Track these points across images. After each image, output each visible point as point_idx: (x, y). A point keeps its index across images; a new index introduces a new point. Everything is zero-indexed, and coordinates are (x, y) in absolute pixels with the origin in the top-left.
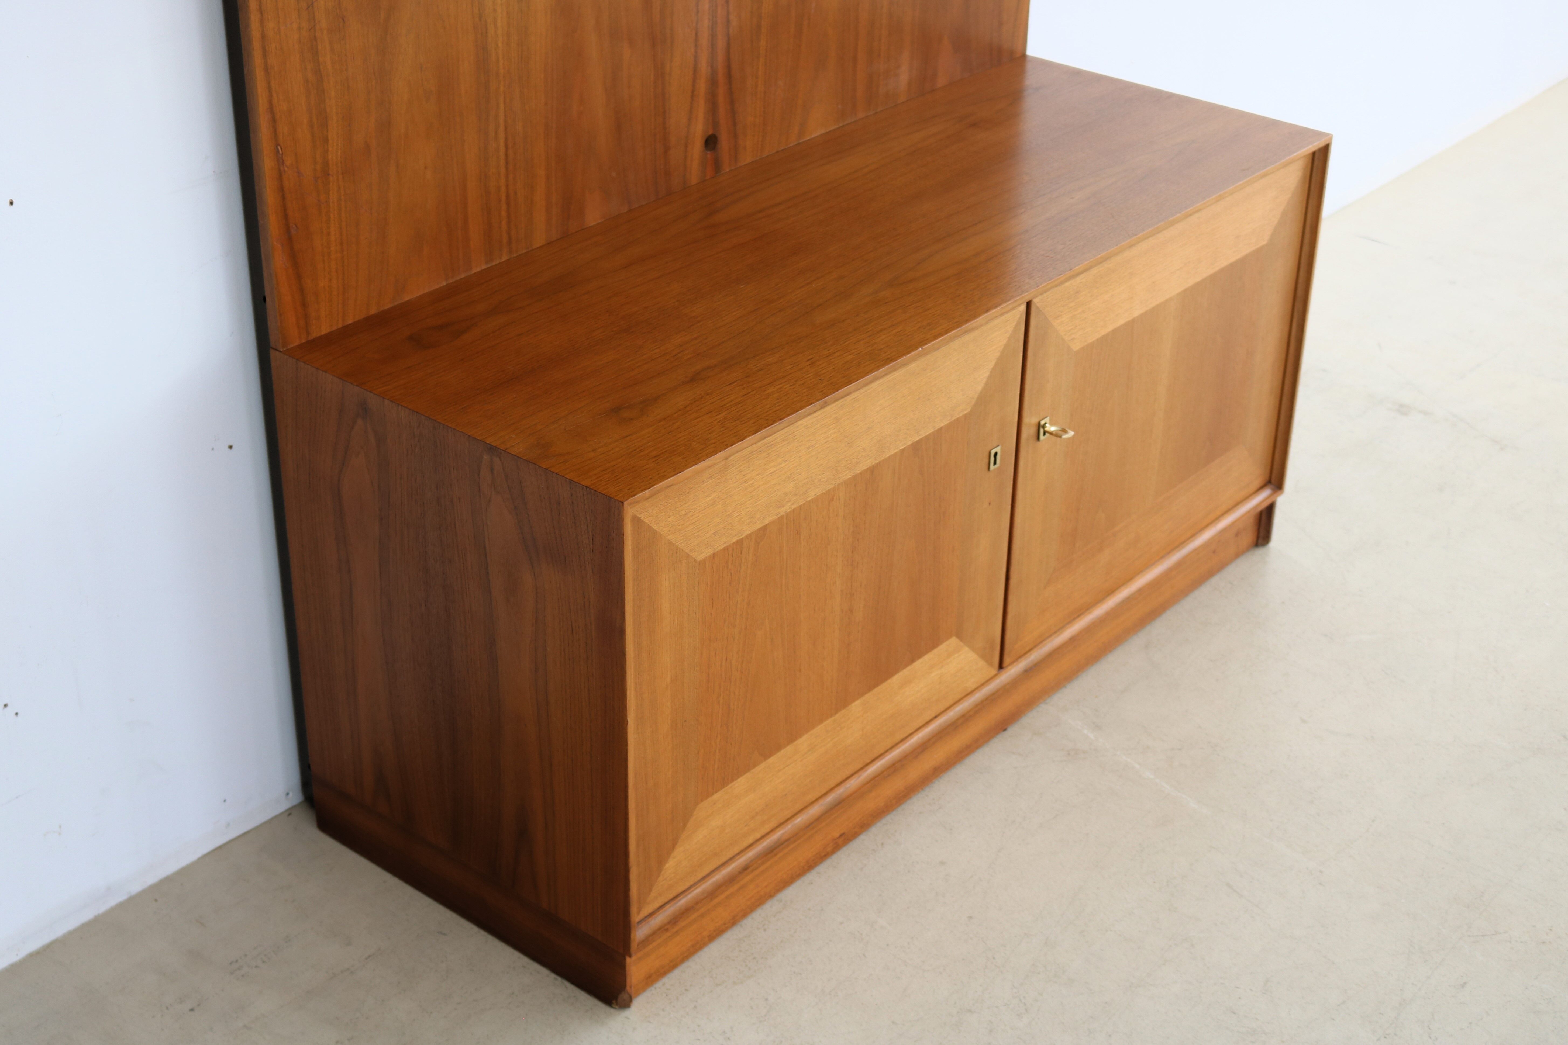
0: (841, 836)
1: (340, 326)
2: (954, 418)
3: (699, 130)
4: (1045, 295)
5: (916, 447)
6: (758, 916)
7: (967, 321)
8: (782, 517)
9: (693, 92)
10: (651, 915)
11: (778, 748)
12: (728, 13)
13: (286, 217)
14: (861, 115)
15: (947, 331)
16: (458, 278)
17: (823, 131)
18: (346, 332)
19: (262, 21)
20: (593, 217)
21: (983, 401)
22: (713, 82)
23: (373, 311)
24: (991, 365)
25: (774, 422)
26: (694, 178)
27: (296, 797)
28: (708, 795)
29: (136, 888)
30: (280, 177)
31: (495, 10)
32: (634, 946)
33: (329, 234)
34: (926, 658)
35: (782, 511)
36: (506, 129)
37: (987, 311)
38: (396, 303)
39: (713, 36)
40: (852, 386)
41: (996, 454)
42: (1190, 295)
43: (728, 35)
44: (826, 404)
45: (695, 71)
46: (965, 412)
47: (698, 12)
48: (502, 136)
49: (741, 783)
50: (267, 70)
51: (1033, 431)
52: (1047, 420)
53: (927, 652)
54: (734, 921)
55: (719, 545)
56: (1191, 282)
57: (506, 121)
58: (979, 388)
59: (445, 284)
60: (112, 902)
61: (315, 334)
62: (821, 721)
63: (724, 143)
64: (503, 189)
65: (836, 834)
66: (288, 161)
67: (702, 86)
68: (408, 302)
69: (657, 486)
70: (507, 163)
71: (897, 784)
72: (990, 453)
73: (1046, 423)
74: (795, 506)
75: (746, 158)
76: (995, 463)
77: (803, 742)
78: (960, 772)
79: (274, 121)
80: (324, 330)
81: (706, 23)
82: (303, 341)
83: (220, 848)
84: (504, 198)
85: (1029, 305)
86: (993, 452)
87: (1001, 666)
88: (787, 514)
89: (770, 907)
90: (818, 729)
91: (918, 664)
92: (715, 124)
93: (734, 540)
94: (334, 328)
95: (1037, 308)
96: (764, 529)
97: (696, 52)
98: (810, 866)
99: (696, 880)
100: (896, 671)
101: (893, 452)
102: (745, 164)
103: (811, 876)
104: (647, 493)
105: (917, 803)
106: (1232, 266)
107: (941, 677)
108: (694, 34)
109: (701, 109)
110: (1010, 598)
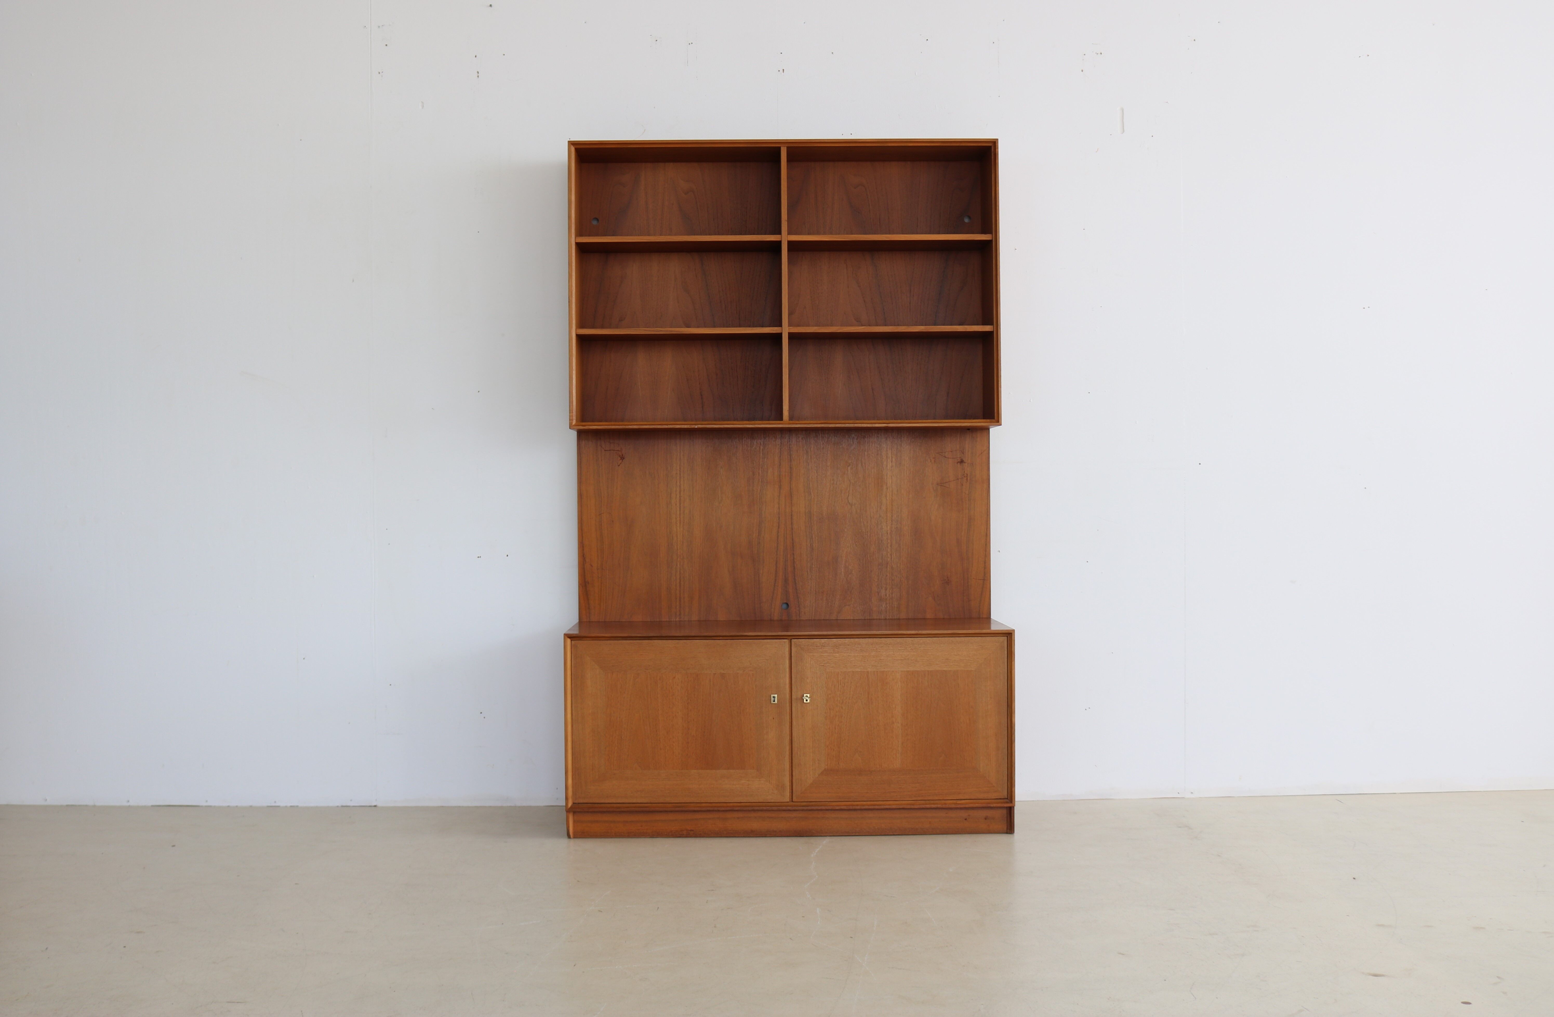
1: (603, 620)
2: (745, 672)
3: (779, 599)
4: (800, 640)
5: (723, 675)
8: (647, 673)
9: (775, 584)
11: (649, 768)
13: (585, 578)
14: (875, 617)
16: (655, 620)
21: (764, 671)
22: (786, 583)
23: (617, 619)
24: (767, 657)
26: (776, 616)
30: (584, 565)
36: (680, 573)
38: (628, 620)
39: (785, 566)
41: (774, 697)
42: (911, 676)
45: (776, 576)
48: (678, 576)
49: (629, 773)
51: (799, 697)
52: (808, 695)
54: (629, 835)
56: (911, 669)
58: (760, 664)
59: (649, 619)
61: (592, 619)
63: (793, 608)
64: (678, 594)
66: (587, 561)
67: (780, 583)
68: (632, 621)
70: (680, 586)
75: (806, 617)
76: (773, 701)
77: (663, 773)
80: (596, 619)
82: (587, 620)
84: (678, 597)
85: (790, 640)
86: (772, 695)
87: (792, 800)
88: (650, 673)
91: (732, 771)
92: (788, 599)
95: (795, 643)
96: (638, 674)
97: (776, 569)
98: (674, 835)
100: (718, 768)
101: (708, 672)
102: (804, 619)
106: (946, 672)
107: (748, 785)
108: (775, 562)
109: (780, 591)
110: (794, 769)
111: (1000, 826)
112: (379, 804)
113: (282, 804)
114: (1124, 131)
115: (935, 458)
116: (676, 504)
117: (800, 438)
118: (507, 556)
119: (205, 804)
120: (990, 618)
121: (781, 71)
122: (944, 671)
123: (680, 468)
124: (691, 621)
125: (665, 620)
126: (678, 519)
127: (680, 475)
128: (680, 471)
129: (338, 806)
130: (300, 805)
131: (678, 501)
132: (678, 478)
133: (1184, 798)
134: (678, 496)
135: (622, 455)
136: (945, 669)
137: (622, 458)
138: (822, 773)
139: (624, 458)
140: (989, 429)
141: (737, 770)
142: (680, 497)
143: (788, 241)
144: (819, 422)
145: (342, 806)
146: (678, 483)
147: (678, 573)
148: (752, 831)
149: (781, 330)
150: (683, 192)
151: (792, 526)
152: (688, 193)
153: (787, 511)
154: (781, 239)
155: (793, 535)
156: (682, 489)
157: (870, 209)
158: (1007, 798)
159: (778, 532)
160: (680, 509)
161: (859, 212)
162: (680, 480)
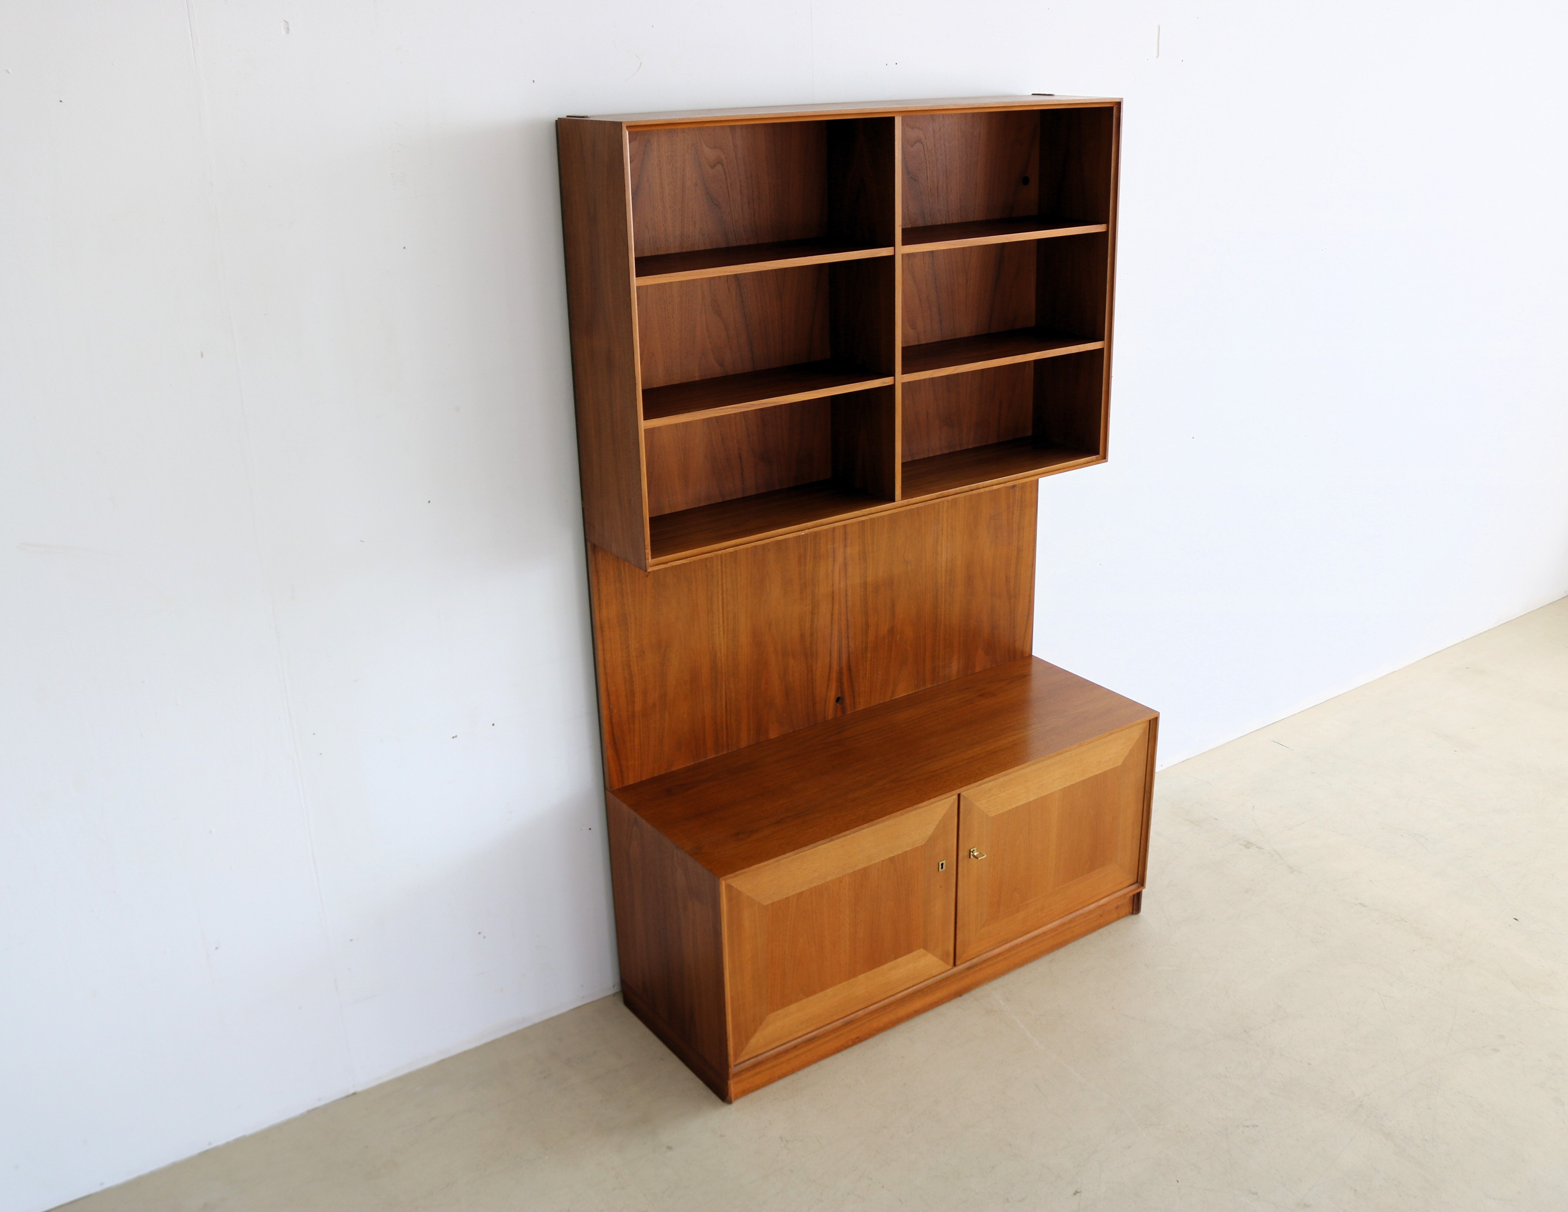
0: (857, 1038)
1: (639, 781)
2: (914, 847)
3: (833, 694)
4: (969, 791)
5: (892, 859)
6: (806, 1071)
7: (918, 803)
8: (812, 888)
9: (829, 678)
10: (743, 1062)
11: (814, 993)
12: (848, 642)
13: (613, 734)
14: (929, 686)
15: (906, 808)
16: (700, 761)
17: (906, 694)
18: (641, 784)
19: (604, 654)
20: (773, 735)
21: (932, 840)
22: (840, 673)
23: (656, 775)
24: (937, 823)
25: (804, 846)
26: (830, 715)
27: (617, 989)
28: (774, 1011)
29: (537, 1020)
30: (611, 718)
31: (720, 645)
32: (731, 1075)
33: (634, 742)
34: (905, 957)
35: (812, 885)
36: (726, 695)
37: (930, 799)
38: (667, 772)
39: (840, 653)
40: (847, 832)
41: (942, 864)
42: (1068, 792)
43: (849, 652)
44: (832, 840)
45: (830, 668)
46: (921, 844)
47: (831, 642)
48: (724, 700)
49: (793, 1007)
50: (606, 674)
51: (966, 853)
52: (975, 849)
53: (905, 955)
54: (793, 1071)
55: (776, 898)
56: (1068, 784)
57: (726, 693)
58: (930, 833)
59: (693, 763)
60: (526, 1025)
61: (626, 784)
62: (840, 982)
63: (848, 701)
64: (724, 722)
65: (854, 1037)
66: (615, 711)
67: (834, 675)
68: (673, 771)
69: (738, 872)
70: (726, 711)
71: (892, 1016)
72: (939, 863)
73: (974, 850)
74: (819, 884)
75: (861, 707)
76: (942, 868)
77: (829, 991)
78: (930, 1014)
79: (608, 695)
80: (631, 782)
81: (835, 648)
82: (620, 787)
83: (579, 1007)
84: (724, 726)
85: (959, 795)
86: (940, 863)
87: (955, 965)
88: (815, 887)
89: (813, 1068)
90: (839, 986)
91: (899, 960)
92: (842, 692)
93: (785, 897)
94: (636, 782)
95: (964, 797)
96: (802, 893)
97: (830, 660)
98: (838, 1050)
99: (769, 1049)
100: (885, 962)
101: (877, 861)
102: (859, 710)
103: (839, 1056)
104: (732, 875)
105: (903, 1027)
106: (1096, 777)
107: (914, 967)
108: (829, 652)
109: (834, 685)
110: (958, 932)
111: (1129, 908)
116: (718, 610)
118: (493, 727)
122: (1095, 775)
123: (721, 563)
125: (711, 758)
126: (721, 628)
127: (722, 571)
128: (721, 567)
131: (720, 606)
134: (720, 599)
136: (1098, 773)
138: (983, 926)
142: (723, 599)
143: (902, 255)
146: (720, 582)
147: (724, 695)
149: (893, 380)
150: (709, 166)
151: (847, 604)
152: (715, 166)
153: (841, 587)
154: (893, 254)
155: (847, 615)
156: (725, 589)
157: (929, 175)
158: (1137, 882)
159: (832, 615)
160: (723, 615)
161: (915, 180)
162: (722, 578)
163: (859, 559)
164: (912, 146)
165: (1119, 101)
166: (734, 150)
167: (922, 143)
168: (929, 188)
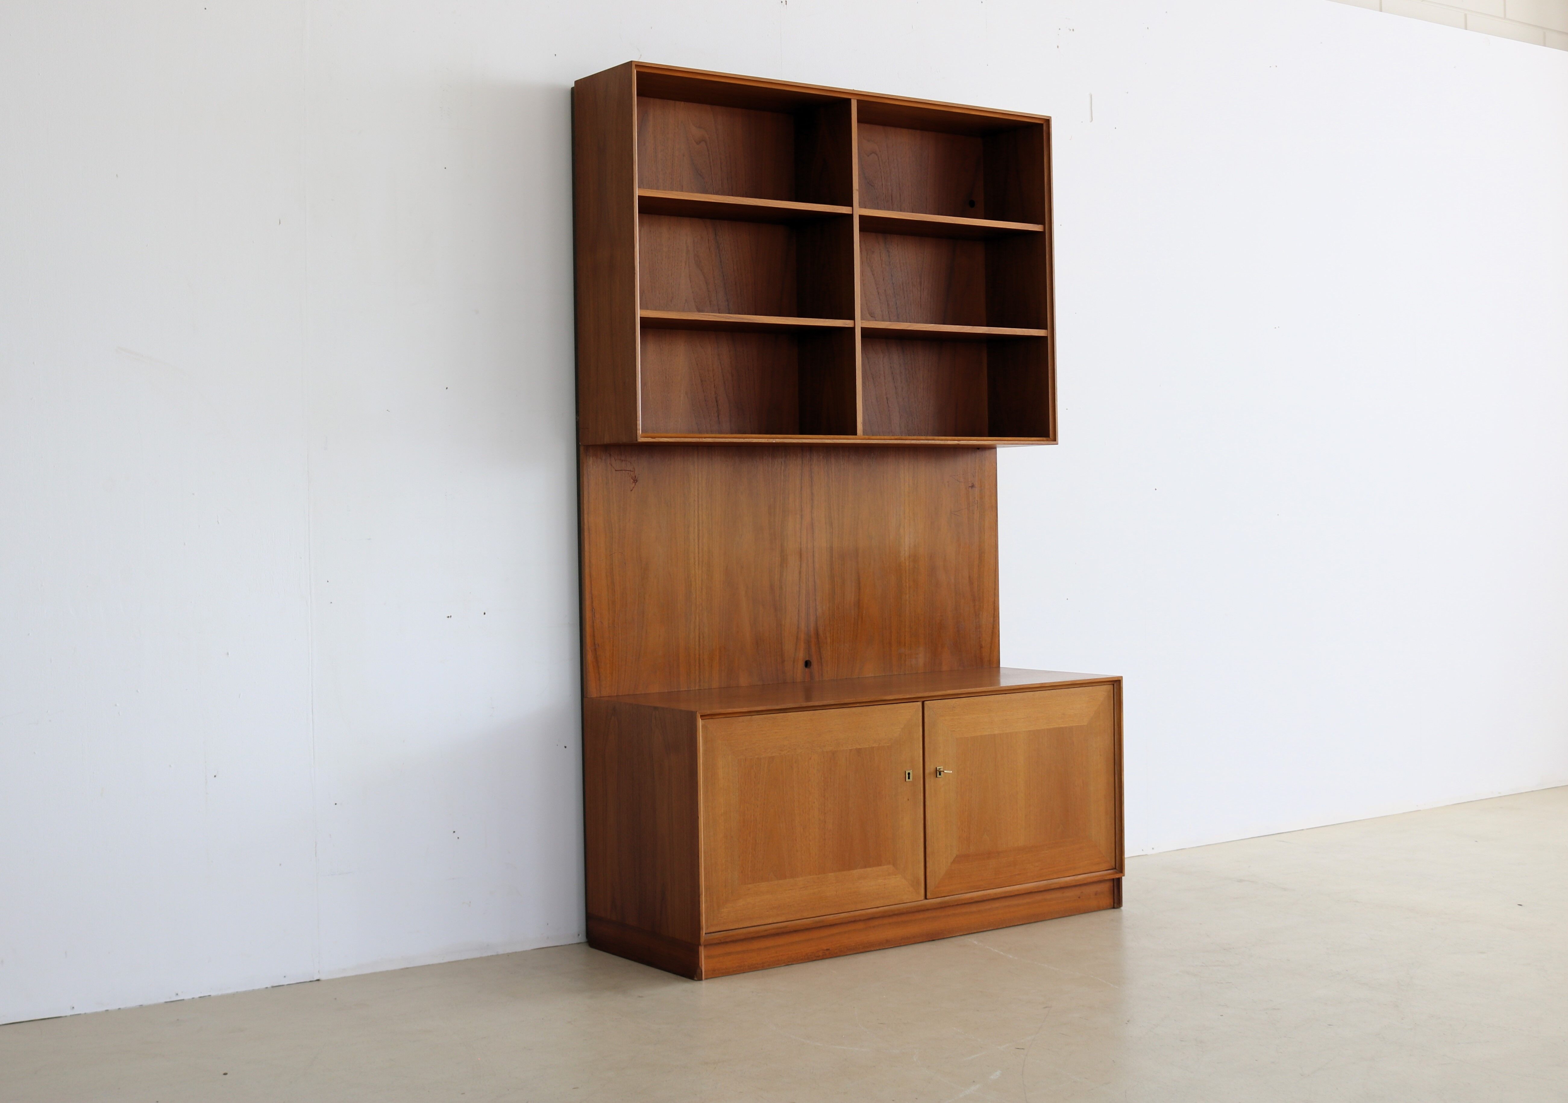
1: (616, 694)
2: (880, 745)
3: (801, 656)
4: (933, 702)
5: (859, 751)
8: (782, 756)
9: (797, 639)
11: (785, 877)
12: (816, 606)
13: (594, 639)
14: (897, 672)
16: (673, 690)
17: (873, 676)
20: (744, 682)
21: (898, 743)
22: (808, 637)
23: (631, 693)
24: (902, 726)
26: (799, 678)
27: (582, 938)
30: (593, 622)
34: (874, 869)
38: (642, 692)
39: (807, 614)
41: (909, 774)
42: (1033, 735)
43: (816, 617)
45: (798, 628)
46: (888, 744)
48: (697, 633)
50: (591, 577)
51: (933, 771)
52: (942, 768)
53: (874, 866)
55: (749, 756)
56: (1033, 728)
57: (699, 626)
58: (895, 735)
59: (666, 690)
61: (602, 694)
62: (808, 873)
63: (816, 668)
64: (697, 656)
65: (826, 948)
66: (597, 616)
67: (802, 638)
68: (647, 693)
70: (699, 645)
71: (863, 937)
72: (905, 772)
73: (940, 770)
75: (829, 678)
76: (909, 778)
77: (798, 881)
79: (592, 598)
82: (598, 696)
84: (697, 660)
85: (923, 703)
86: (907, 772)
87: (926, 897)
88: (785, 756)
90: (808, 878)
91: (869, 870)
92: (810, 656)
93: (757, 756)
95: (928, 706)
96: (773, 758)
97: (799, 619)
98: (810, 958)
99: (740, 927)
100: (855, 867)
101: (844, 748)
102: (827, 680)
106: (1063, 729)
107: (884, 885)
108: (797, 610)
109: (802, 645)
110: (927, 859)
111: (1108, 901)
112: (323, 977)
113: (187, 996)
114: (1092, 120)
115: (948, 482)
116: (694, 540)
117: (821, 457)
118: (485, 614)
119: (69, 1013)
120: (999, 667)
121: (784, 2)
122: (1061, 728)
123: (698, 494)
124: (711, 689)
125: (684, 690)
126: (697, 559)
127: (698, 501)
128: (698, 497)
129: (267, 988)
130: (213, 994)
131: (696, 536)
132: (696, 506)
133: (1147, 855)
134: (696, 530)
135: (635, 477)
136: (1062, 726)
137: (635, 481)
138: (954, 862)
139: (637, 481)
140: (996, 448)
141: (874, 868)
142: (699, 530)
143: (860, 215)
144: (893, 437)
145: (273, 987)
146: (696, 513)
147: (698, 628)
148: (887, 941)
149: (853, 324)
150: (695, 141)
151: (814, 565)
152: (700, 142)
153: (809, 547)
154: (851, 213)
155: (814, 576)
156: (701, 521)
157: (883, 183)
158: (1115, 868)
159: (800, 573)
160: (698, 545)
161: (872, 186)
162: (698, 509)
163: (826, 523)
164: (868, 156)
165: (1048, 118)
166: (716, 133)
167: (877, 155)
168: (884, 195)
